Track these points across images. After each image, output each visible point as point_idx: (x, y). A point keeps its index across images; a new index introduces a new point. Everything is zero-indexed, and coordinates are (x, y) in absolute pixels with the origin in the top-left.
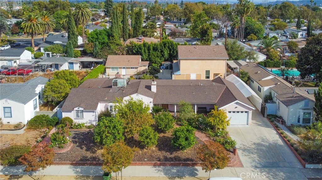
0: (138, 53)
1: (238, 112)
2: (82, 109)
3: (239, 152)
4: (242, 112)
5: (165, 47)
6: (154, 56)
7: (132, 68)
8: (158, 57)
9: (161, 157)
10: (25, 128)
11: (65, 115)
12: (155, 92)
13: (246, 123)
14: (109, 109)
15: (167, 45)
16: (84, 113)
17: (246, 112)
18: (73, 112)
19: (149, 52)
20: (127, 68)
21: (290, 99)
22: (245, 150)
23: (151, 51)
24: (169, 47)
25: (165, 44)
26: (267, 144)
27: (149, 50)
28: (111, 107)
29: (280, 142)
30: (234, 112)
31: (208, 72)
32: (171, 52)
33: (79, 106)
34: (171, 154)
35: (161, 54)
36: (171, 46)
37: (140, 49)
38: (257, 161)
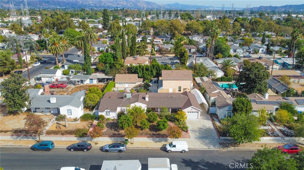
0: (135, 72)
1: (193, 112)
2: (109, 111)
3: (189, 132)
4: (195, 112)
5: (154, 68)
6: (146, 74)
7: (132, 83)
8: (149, 75)
9: (151, 134)
10: (79, 120)
11: (100, 114)
12: (148, 101)
13: (197, 118)
14: (123, 110)
15: (155, 67)
16: (110, 113)
17: (197, 112)
18: (104, 112)
19: (143, 72)
20: (129, 83)
21: (222, 105)
22: (193, 131)
23: (145, 71)
24: (156, 68)
25: (154, 66)
26: (205, 128)
27: (143, 70)
28: (124, 109)
29: (212, 127)
30: (190, 112)
31: (180, 88)
32: (158, 72)
33: (107, 109)
34: (156, 132)
35: (151, 73)
36: (158, 67)
37: (137, 69)
38: (197, 136)
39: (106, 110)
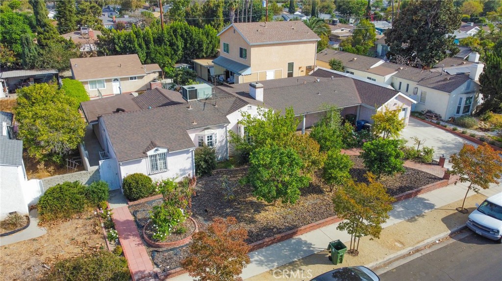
0: (127, 49)
2: (165, 151)
5: (176, 36)
6: (160, 54)
7: (131, 78)
8: (167, 55)
11: (126, 171)
12: (262, 100)
14: (206, 142)
15: (179, 31)
16: (169, 159)
18: (144, 161)
19: (148, 48)
20: (122, 79)
21: (443, 83)
23: (152, 46)
24: (182, 36)
25: (175, 31)
27: (147, 43)
28: (210, 137)
31: (291, 66)
32: (188, 45)
35: (173, 49)
36: (186, 33)
37: (130, 41)
39: (151, 153)
